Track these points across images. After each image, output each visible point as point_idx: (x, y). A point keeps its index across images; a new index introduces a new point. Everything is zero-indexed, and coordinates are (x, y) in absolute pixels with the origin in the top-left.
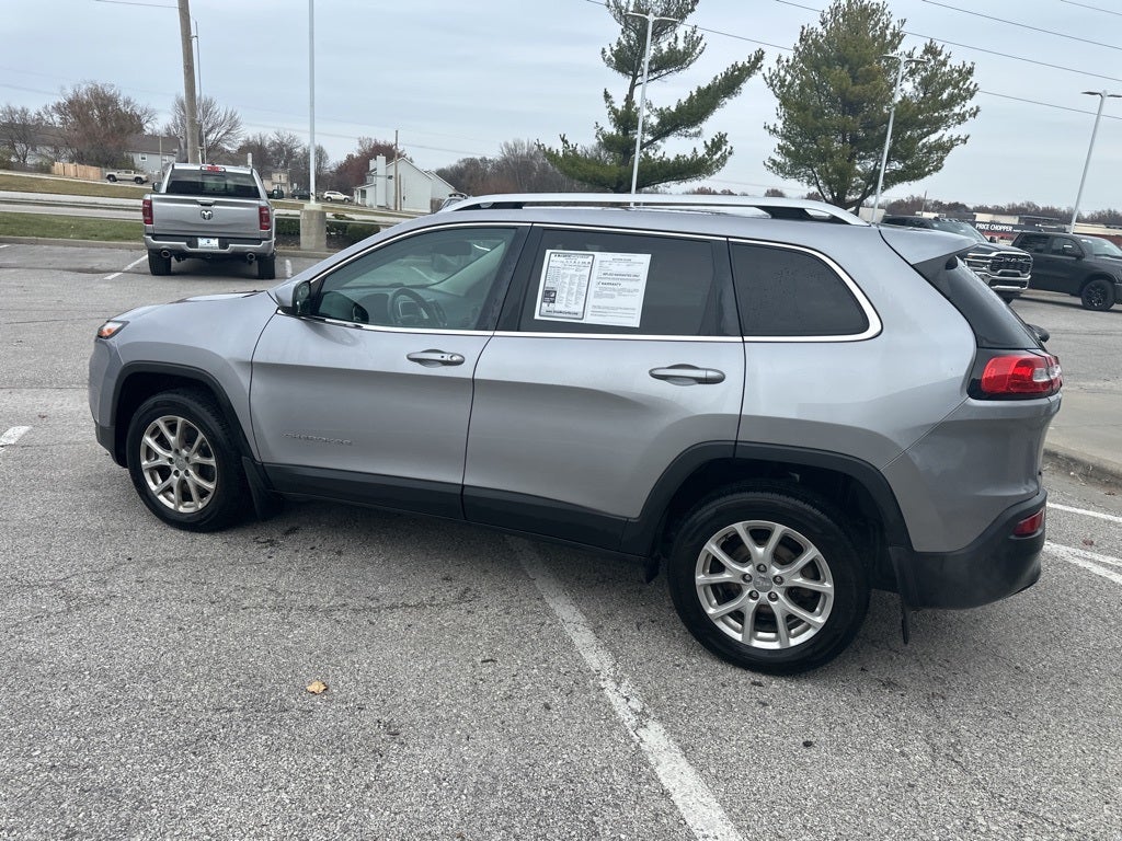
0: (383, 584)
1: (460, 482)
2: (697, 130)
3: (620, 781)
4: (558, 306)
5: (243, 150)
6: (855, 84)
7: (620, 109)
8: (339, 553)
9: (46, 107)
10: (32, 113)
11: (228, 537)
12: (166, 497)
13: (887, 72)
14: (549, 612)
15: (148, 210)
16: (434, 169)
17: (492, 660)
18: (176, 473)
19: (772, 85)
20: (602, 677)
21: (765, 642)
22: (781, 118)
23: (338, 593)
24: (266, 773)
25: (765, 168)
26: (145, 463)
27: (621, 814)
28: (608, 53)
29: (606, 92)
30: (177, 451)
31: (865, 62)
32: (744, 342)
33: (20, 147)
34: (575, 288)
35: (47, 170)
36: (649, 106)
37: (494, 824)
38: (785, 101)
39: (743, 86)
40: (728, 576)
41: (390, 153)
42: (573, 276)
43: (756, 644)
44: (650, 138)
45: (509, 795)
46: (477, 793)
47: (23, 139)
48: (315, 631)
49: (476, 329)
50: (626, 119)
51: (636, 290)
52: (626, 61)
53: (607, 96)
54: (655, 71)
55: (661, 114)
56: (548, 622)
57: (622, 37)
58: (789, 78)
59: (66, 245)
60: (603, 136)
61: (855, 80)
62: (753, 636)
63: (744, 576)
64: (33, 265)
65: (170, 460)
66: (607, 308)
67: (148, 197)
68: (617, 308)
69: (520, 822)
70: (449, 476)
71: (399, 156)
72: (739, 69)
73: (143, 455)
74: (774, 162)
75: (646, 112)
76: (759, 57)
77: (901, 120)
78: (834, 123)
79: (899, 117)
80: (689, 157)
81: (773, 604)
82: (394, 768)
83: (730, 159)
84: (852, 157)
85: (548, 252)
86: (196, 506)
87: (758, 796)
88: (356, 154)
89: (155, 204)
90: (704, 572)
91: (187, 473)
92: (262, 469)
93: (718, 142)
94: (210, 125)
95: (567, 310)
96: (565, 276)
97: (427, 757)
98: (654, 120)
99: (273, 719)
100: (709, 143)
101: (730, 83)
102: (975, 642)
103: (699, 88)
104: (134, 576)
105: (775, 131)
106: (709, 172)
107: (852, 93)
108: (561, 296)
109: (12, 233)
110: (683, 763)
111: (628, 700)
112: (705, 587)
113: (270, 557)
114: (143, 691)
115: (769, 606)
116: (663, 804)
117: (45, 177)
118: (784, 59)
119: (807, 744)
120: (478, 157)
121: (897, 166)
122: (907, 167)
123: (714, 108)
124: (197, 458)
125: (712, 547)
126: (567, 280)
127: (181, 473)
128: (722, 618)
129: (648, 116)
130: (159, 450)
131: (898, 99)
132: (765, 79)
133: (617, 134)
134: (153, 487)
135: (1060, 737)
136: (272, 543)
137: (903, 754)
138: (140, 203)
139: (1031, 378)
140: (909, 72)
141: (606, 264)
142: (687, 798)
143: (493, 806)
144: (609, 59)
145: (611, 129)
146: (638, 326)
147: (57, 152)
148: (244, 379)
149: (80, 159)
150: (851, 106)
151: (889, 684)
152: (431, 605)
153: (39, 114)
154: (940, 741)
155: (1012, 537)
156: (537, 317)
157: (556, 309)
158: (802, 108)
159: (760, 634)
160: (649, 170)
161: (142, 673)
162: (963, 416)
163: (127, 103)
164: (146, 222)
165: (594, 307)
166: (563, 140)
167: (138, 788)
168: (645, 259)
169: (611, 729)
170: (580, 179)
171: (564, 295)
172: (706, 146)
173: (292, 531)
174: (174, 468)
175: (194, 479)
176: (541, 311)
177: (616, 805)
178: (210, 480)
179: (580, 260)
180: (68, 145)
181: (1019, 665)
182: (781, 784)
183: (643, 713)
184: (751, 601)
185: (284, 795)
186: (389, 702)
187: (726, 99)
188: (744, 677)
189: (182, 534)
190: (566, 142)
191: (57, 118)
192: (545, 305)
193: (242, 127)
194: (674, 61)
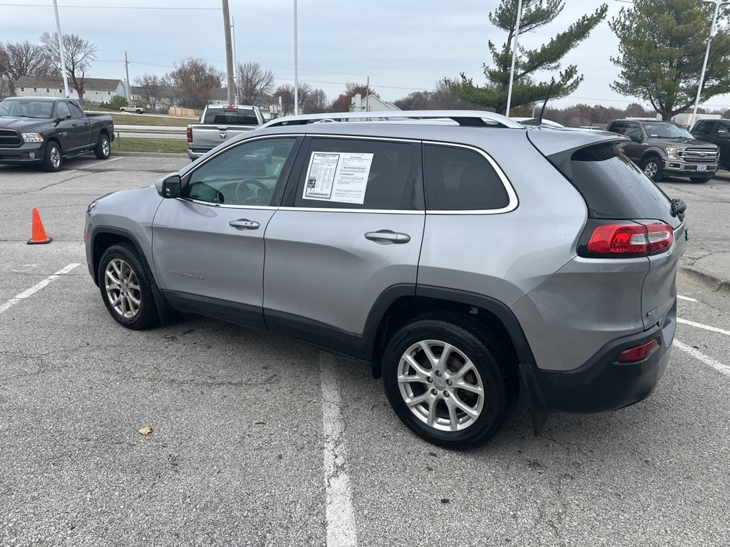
0: (224, 368)
1: (261, 306)
2: (557, 64)
3: (299, 510)
4: (316, 190)
5: (277, 95)
6: (678, 24)
7: (500, 53)
8: (209, 347)
9: (167, 75)
10: (159, 79)
11: (150, 334)
12: (119, 308)
13: (707, 14)
14: (319, 394)
15: (190, 134)
16: (393, 101)
17: (263, 423)
18: (123, 293)
19: (615, 29)
20: (328, 440)
21: (442, 426)
22: (622, 52)
23: (193, 373)
24: (87, 480)
25: (610, 89)
26: (107, 287)
27: (287, 534)
28: (493, 15)
29: (490, 43)
30: (122, 281)
31: (688, 7)
32: (426, 214)
33: (152, 99)
34: (327, 177)
35: (165, 112)
36: (522, 50)
37: (203, 530)
38: (625, 40)
39: (591, 31)
40: (417, 377)
41: (364, 92)
42: (326, 169)
43: (436, 426)
44: (523, 72)
45: (224, 512)
46: (206, 507)
47: (154, 95)
48: (166, 394)
49: (270, 205)
50: (504, 60)
51: (363, 179)
52: (506, 20)
53: (491, 45)
54: (526, 25)
55: (530, 54)
56: (314, 401)
57: (502, 3)
58: (628, 23)
59: (155, 156)
60: (489, 72)
61: (679, 21)
62: (434, 420)
63: (428, 378)
64: (131, 169)
65: (119, 285)
66: (345, 191)
67: (190, 126)
68: (351, 191)
69: (220, 531)
70: (255, 301)
71: (370, 93)
72: (588, 20)
73: (106, 283)
74: (618, 84)
75: (519, 54)
76: (604, 9)
77: (715, 48)
78: (662, 54)
79: (714, 46)
80: (549, 84)
81: (446, 399)
82: (163, 487)
83: (581, 84)
84: (678, 77)
85: (313, 153)
86: (132, 314)
87: (387, 534)
88: (345, 94)
89: (193, 130)
90: (403, 373)
91: (127, 293)
92: (161, 292)
93: (570, 73)
94: (257, 80)
95: (321, 192)
96: (321, 170)
97: (188, 481)
98: (525, 59)
99: (110, 448)
100: (564, 73)
101: (582, 30)
102: (623, 438)
103: (558, 35)
104: (84, 355)
105: (618, 62)
106: (565, 93)
107: (677, 31)
108: (319, 183)
109: (127, 150)
110: (349, 504)
111: (336, 457)
112: (405, 383)
113: (167, 348)
114: (48, 424)
115: (443, 401)
116: (319, 532)
117: (164, 116)
118: (626, 9)
119: (445, 501)
120: (422, 91)
121: (715, 82)
122: (722, 83)
123: (569, 48)
124: (131, 285)
125: (408, 358)
126: (322, 172)
127: (125, 294)
128: (416, 406)
129: (520, 57)
130: (113, 279)
131: (714, 33)
132: (610, 25)
133: (500, 71)
134: (112, 302)
135: (652, 518)
136: (173, 338)
137: (514, 516)
138: (185, 129)
139: (629, 240)
140: (724, 12)
141: (346, 161)
142: (336, 529)
143: (210, 517)
144: (494, 20)
145: (494, 67)
146: (362, 203)
147: (172, 101)
148: (149, 237)
149: (183, 105)
150: (677, 40)
151: (535, 464)
152: (246, 384)
153: (163, 79)
154: (549, 510)
155: (616, 363)
156: (304, 197)
157: (316, 192)
158: (637, 44)
159: (440, 420)
160: (520, 94)
161: (54, 413)
162: (572, 270)
163: (211, 69)
164: (189, 141)
165: (337, 190)
166: (462, 76)
167: (13, 481)
168: (369, 157)
169: (313, 476)
170: (472, 102)
171: (320, 183)
172: (562, 75)
173: (189, 332)
174: (121, 291)
175: (131, 297)
176: (307, 193)
177: (287, 528)
178: (138, 298)
179: (331, 158)
180: (177, 97)
181: (649, 459)
182: (409, 527)
183: (342, 468)
184: (432, 396)
185: (89, 496)
186: (184, 444)
187: (578, 42)
188: (426, 448)
189: (125, 330)
190: (465, 78)
191: (172, 81)
192: (309, 189)
193: (275, 81)
194: (541, 17)
